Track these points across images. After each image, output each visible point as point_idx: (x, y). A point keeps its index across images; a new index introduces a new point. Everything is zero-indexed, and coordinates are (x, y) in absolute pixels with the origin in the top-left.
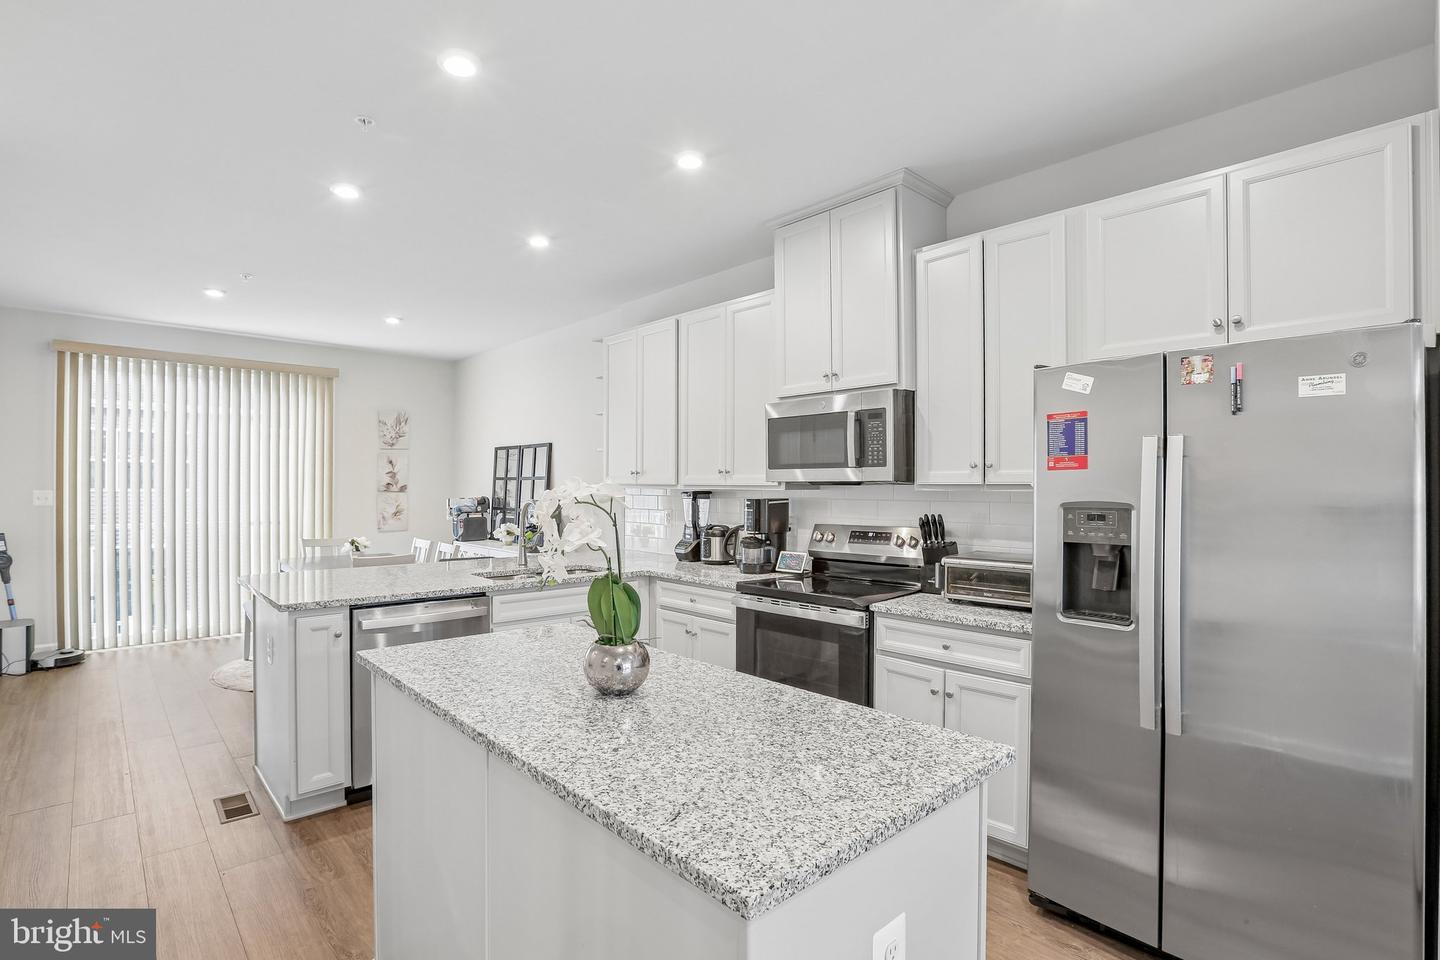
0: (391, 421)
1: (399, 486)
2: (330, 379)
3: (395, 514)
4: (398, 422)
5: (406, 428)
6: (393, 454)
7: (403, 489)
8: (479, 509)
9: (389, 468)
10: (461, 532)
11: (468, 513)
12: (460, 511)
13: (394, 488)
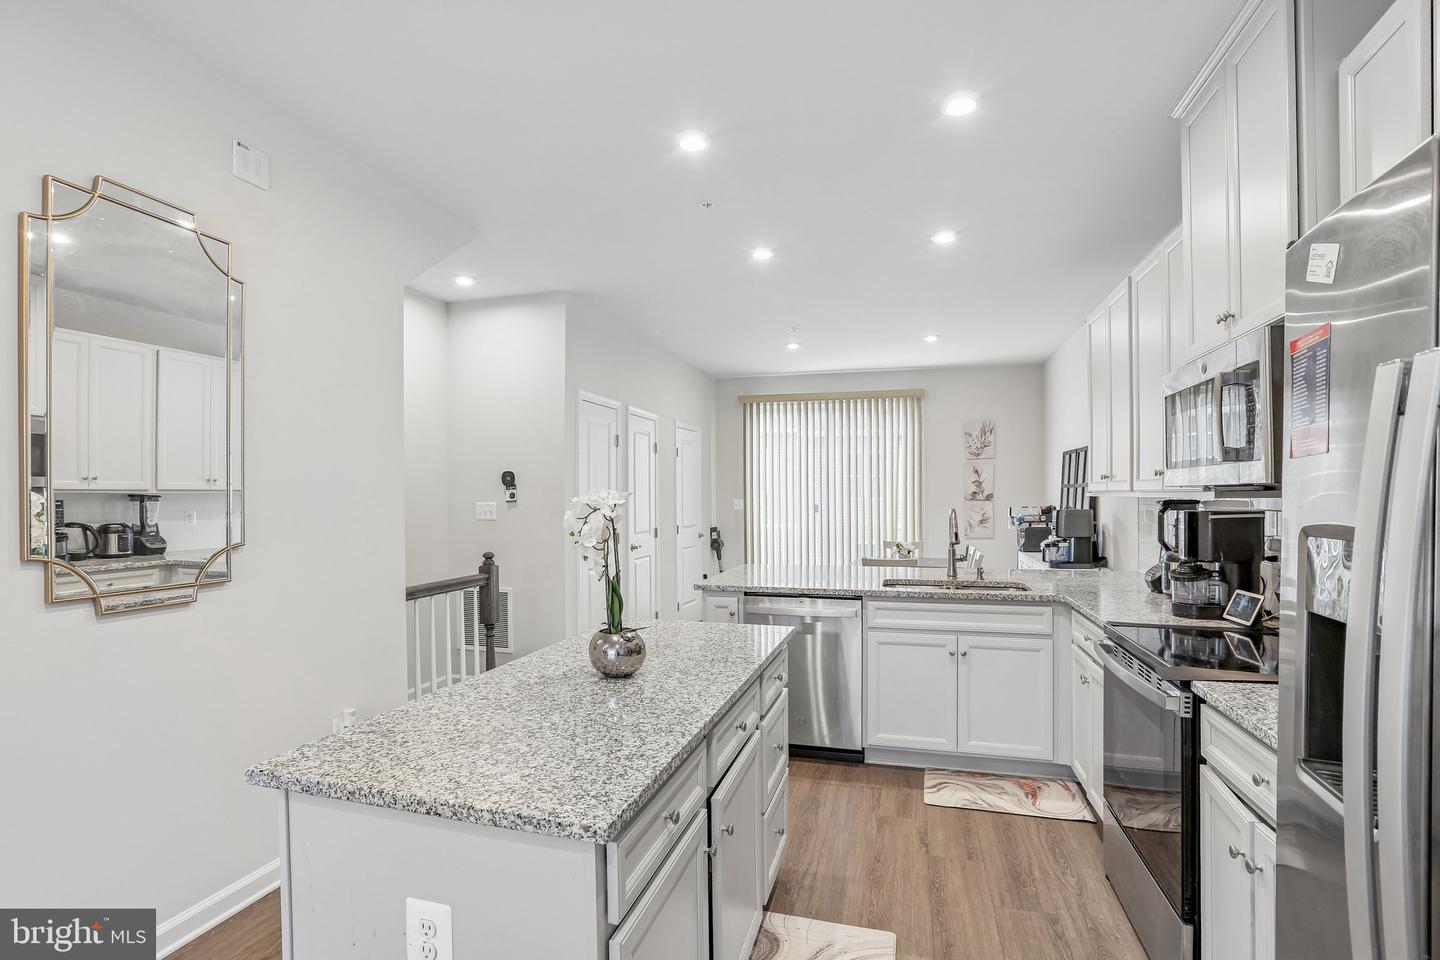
0: (976, 432)
1: (985, 494)
2: (919, 399)
3: (981, 522)
4: (983, 432)
5: (991, 438)
6: (979, 464)
7: (989, 497)
8: (1043, 518)
9: (974, 477)
10: (1022, 541)
11: (1030, 523)
12: (1021, 521)
13: (980, 497)
